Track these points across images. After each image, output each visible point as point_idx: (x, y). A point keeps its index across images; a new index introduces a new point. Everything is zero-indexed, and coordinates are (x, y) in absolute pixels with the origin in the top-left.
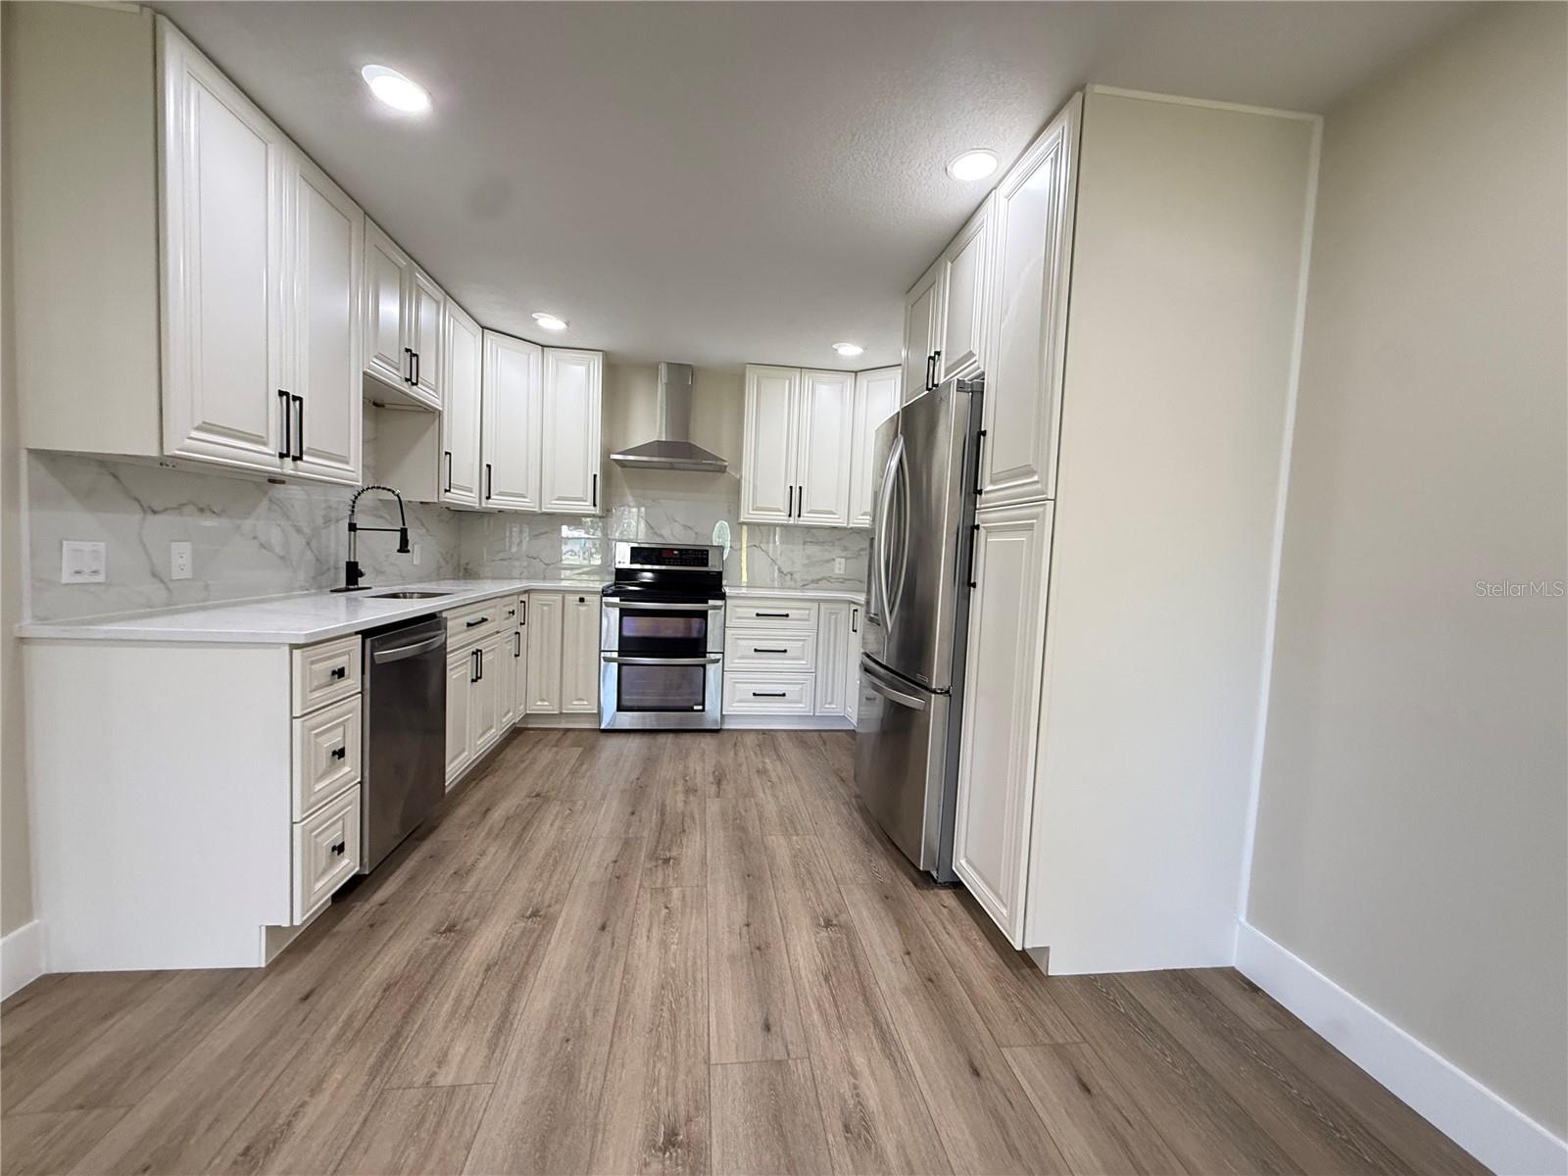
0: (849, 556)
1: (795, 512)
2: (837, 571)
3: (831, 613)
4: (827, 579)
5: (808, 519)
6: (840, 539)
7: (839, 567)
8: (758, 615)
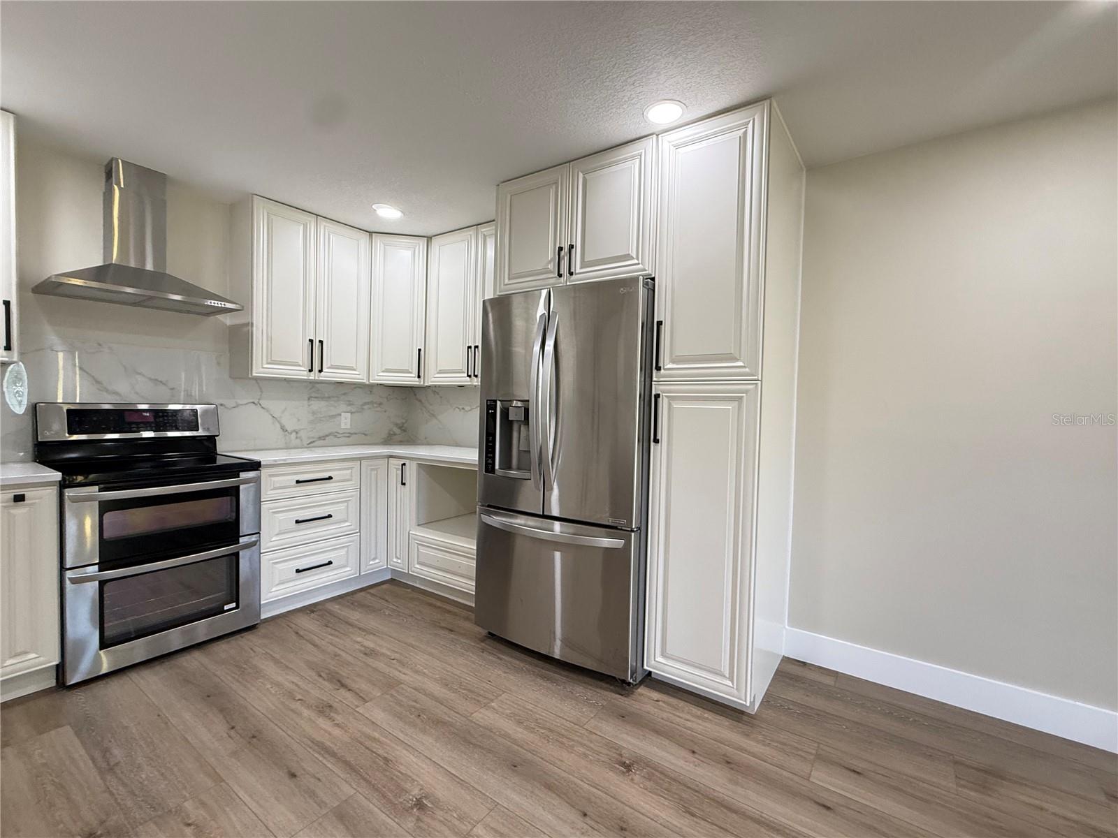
0: (353, 410)
1: (316, 367)
2: (343, 426)
3: (372, 470)
4: (334, 434)
5: (329, 374)
6: (344, 394)
7: (345, 421)
8: (298, 482)
